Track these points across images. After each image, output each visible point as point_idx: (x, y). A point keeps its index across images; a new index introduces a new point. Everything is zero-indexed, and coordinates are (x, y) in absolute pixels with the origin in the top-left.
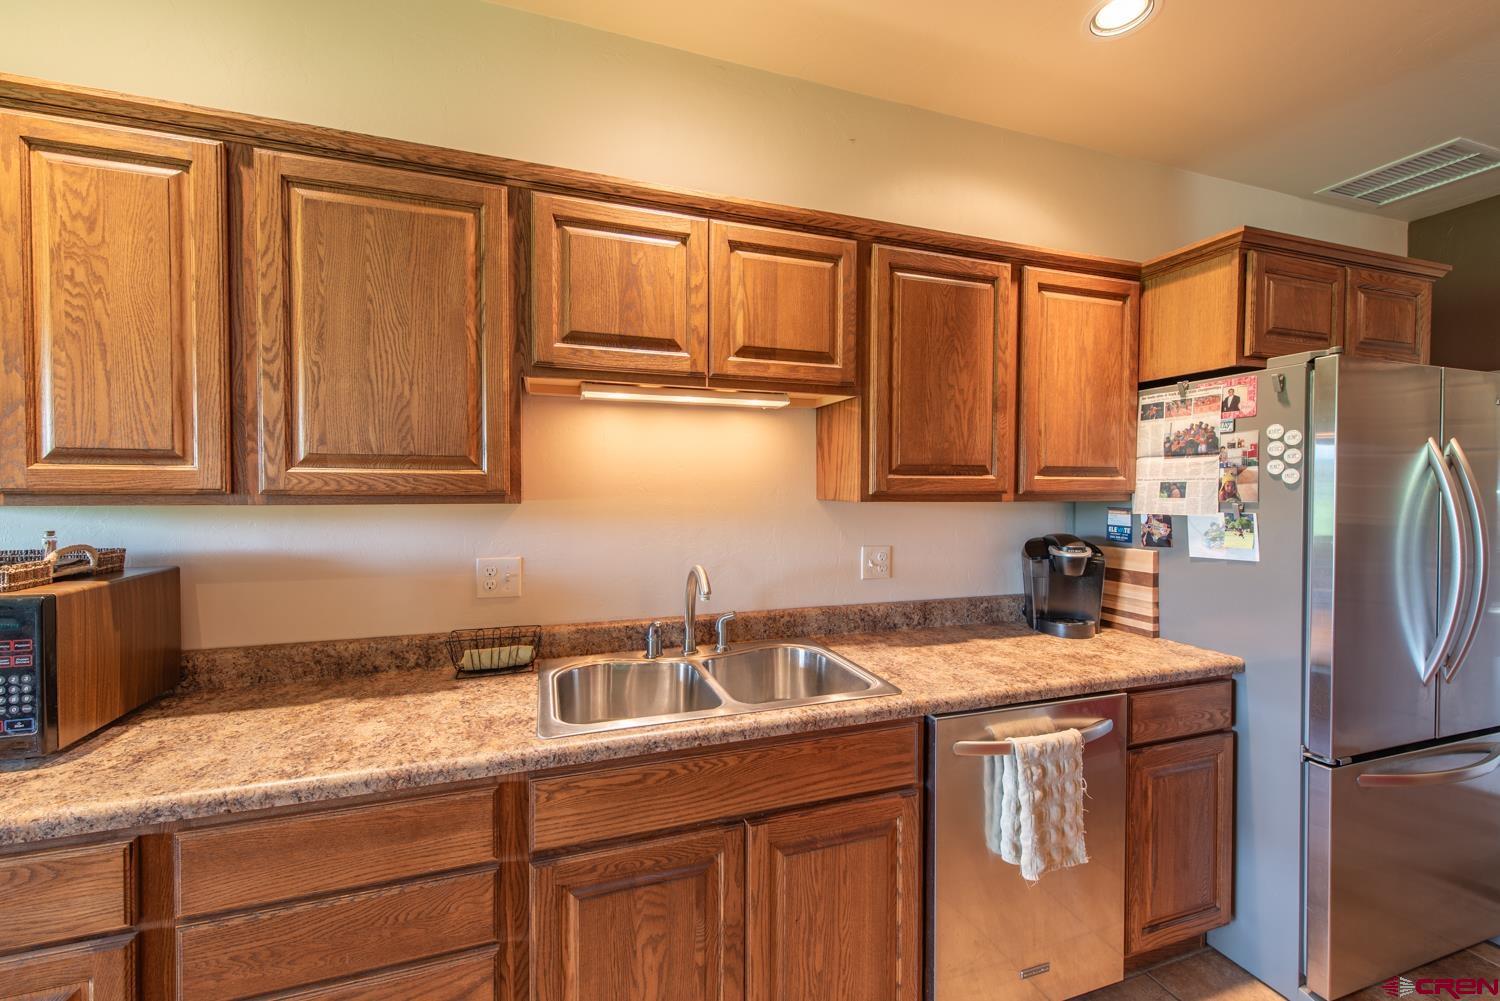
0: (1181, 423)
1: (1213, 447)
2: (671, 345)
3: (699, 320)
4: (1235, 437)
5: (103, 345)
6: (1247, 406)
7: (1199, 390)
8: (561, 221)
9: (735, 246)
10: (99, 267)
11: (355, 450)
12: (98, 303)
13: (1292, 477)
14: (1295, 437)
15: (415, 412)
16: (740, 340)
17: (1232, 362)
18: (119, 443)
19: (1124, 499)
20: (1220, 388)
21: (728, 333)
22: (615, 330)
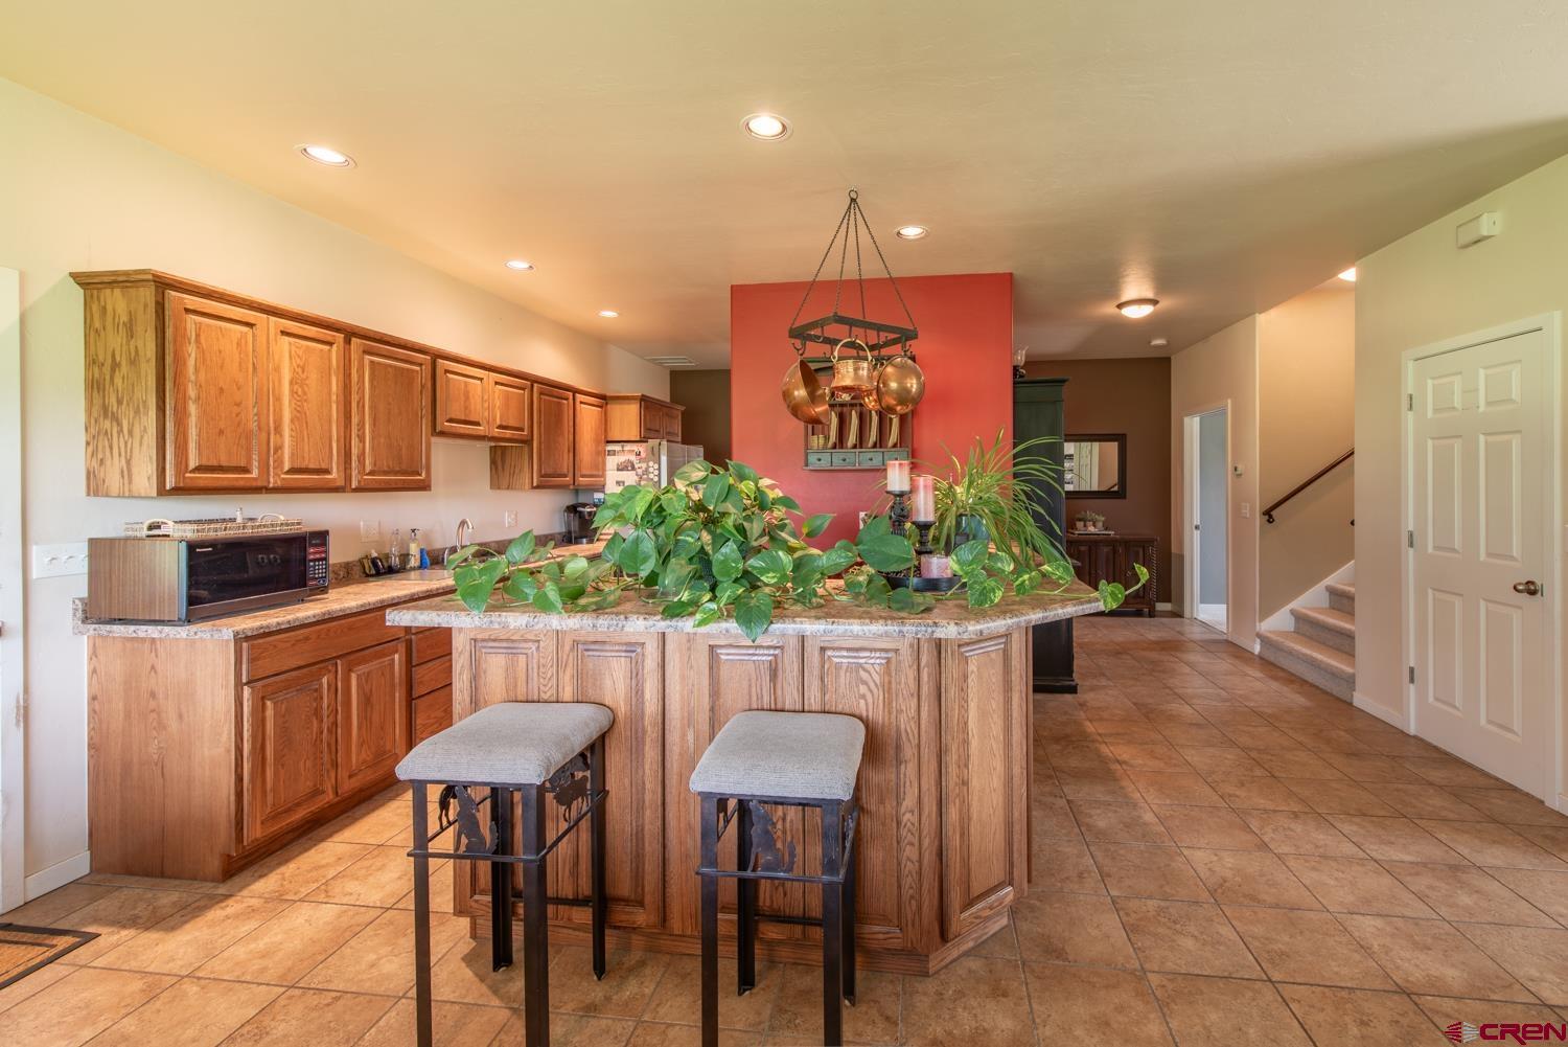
0: (621, 459)
1: (633, 468)
2: (478, 424)
3: (486, 414)
4: (639, 465)
5: (307, 423)
6: (643, 455)
7: (628, 447)
8: (447, 371)
9: (496, 383)
10: (306, 389)
11: (386, 469)
12: (305, 404)
13: (656, 479)
14: (656, 466)
15: (404, 451)
16: (498, 422)
17: (638, 439)
18: (312, 466)
19: (601, 489)
20: (635, 447)
21: (495, 420)
22: (463, 418)
